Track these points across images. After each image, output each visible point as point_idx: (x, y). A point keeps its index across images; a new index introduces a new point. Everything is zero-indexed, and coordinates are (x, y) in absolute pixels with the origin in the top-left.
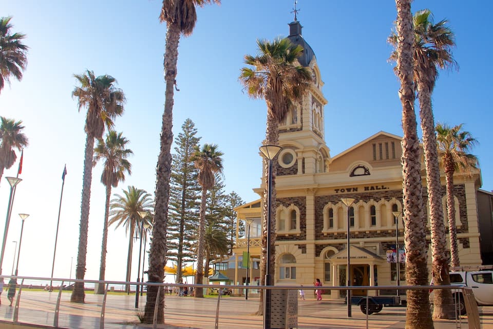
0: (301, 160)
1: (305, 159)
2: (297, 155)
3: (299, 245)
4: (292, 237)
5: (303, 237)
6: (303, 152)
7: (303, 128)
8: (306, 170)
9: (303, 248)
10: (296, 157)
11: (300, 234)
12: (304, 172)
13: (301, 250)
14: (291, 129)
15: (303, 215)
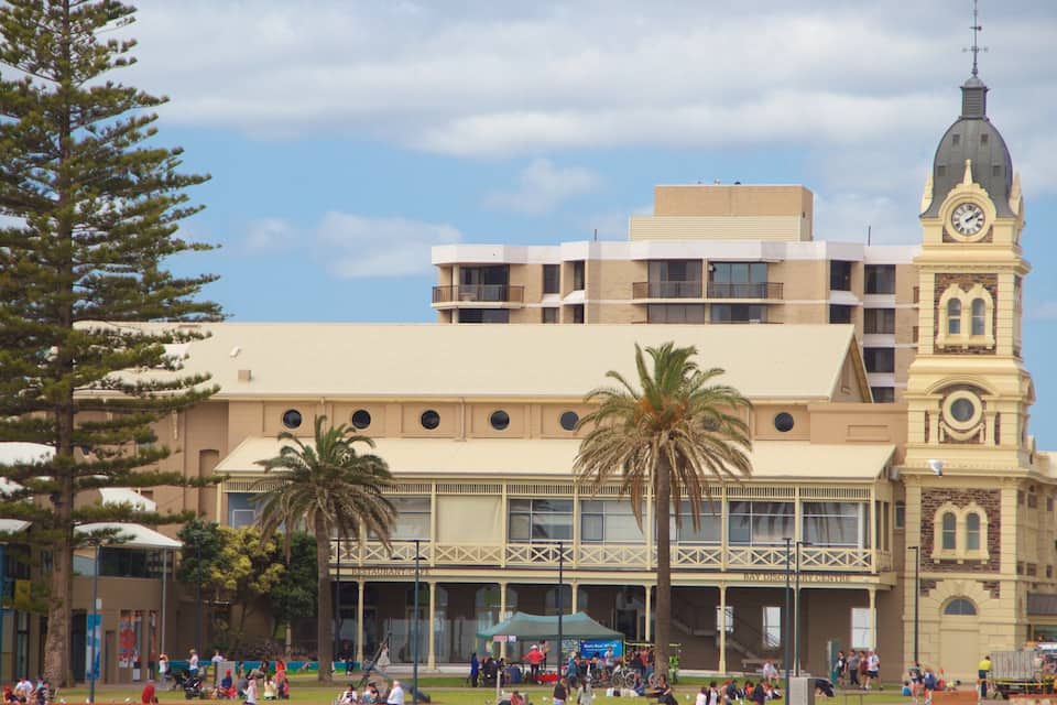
0: (993, 419)
1: (1002, 416)
2: (984, 408)
3: (985, 582)
4: (971, 565)
5: (994, 565)
6: (996, 402)
7: (999, 350)
8: (1002, 438)
9: (993, 587)
10: (981, 409)
11: (988, 561)
12: (997, 441)
13: (988, 592)
14: (971, 348)
15: (995, 526)
